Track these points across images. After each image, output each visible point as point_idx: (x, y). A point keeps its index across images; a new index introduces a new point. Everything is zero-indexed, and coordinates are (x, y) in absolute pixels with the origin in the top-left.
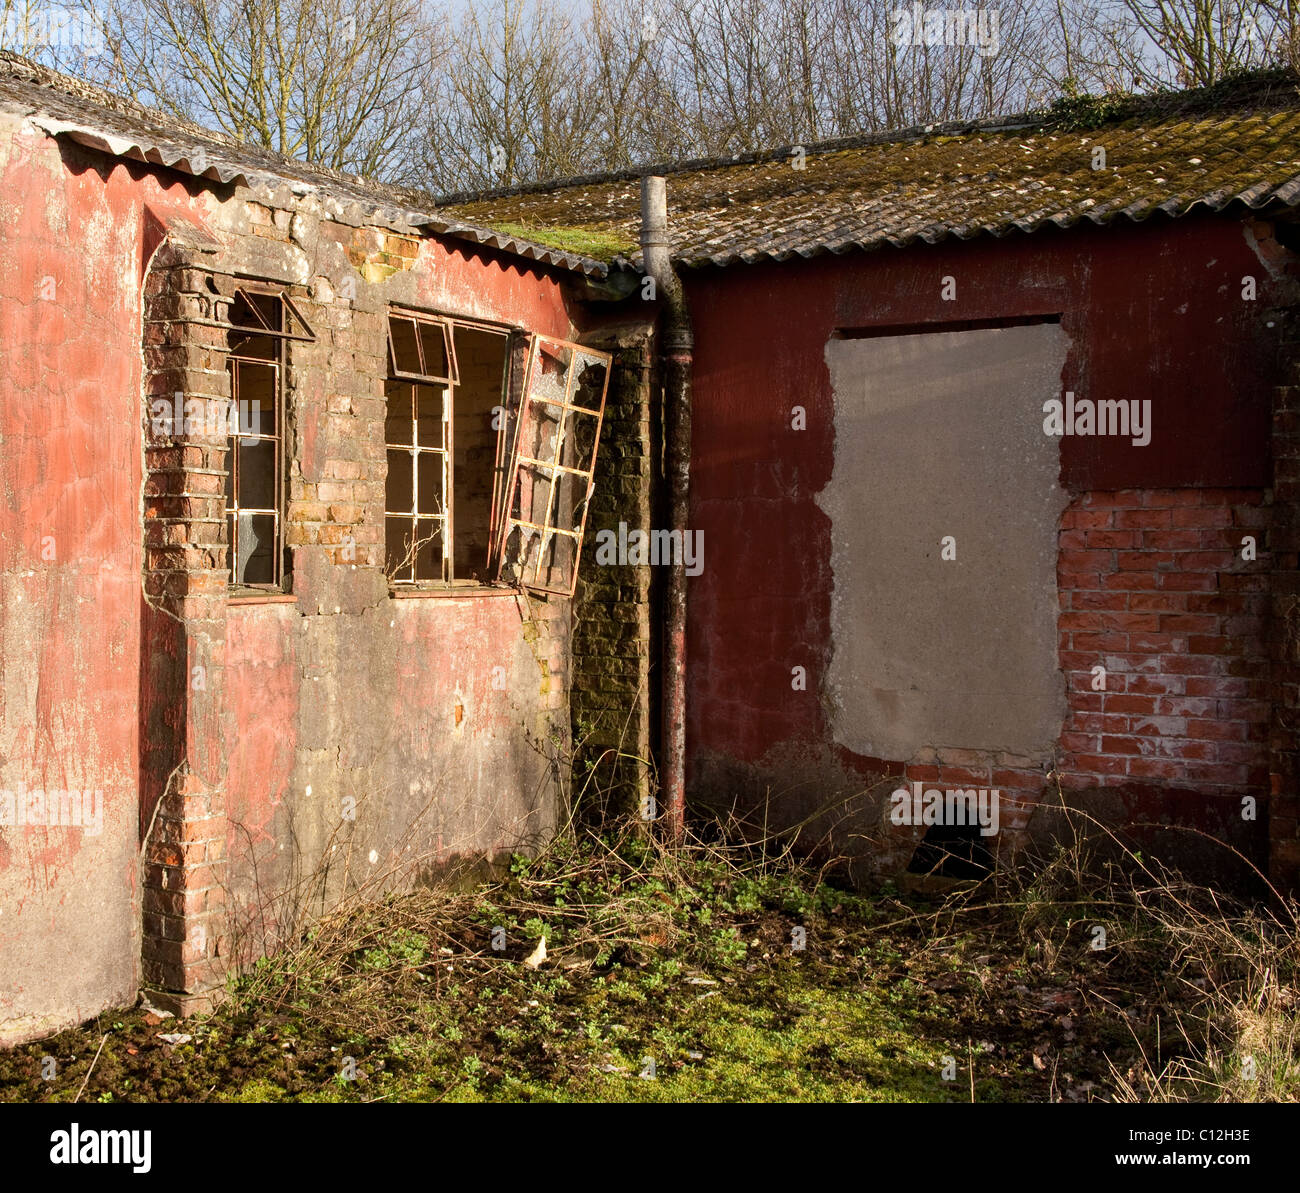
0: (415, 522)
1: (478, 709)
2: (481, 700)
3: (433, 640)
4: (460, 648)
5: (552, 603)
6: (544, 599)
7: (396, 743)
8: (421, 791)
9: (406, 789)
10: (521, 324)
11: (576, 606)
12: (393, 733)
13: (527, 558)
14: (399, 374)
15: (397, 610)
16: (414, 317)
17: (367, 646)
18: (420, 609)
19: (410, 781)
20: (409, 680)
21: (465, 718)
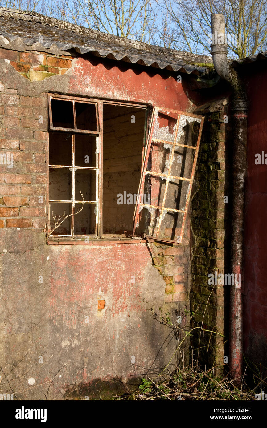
0: (73, 205)
1: (117, 302)
2: (119, 297)
3: (81, 267)
4: (102, 270)
5: (176, 247)
7: (51, 321)
8: (70, 346)
9: (59, 344)
10: (150, 102)
11: (192, 248)
12: (48, 316)
13: (155, 223)
14: (53, 128)
15: (52, 251)
16: (73, 100)
17: (27, 270)
18: (70, 250)
19: (62, 340)
21: (106, 307)
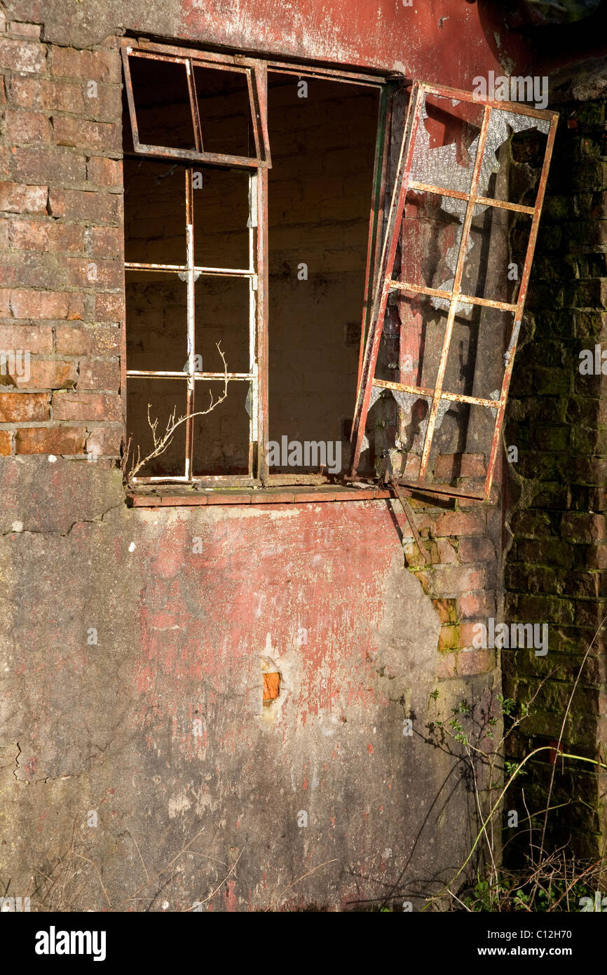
0: (191, 386)
1: (311, 678)
2: (317, 664)
3: (219, 572)
4: (272, 583)
5: (464, 510)
6: (450, 505)
7: (140, 738)
8: (190, 812)
9: (161, 807)
10: (399, 67)
11: (509, 515)
12: (133, 721)
13: (411, 440)
14: (141, 149)
15: (141, 526)
16: (187, 59)
17: (78, 583)
18: (191, 522)
19: (169, 795)
20: (166, 638)
21: (284, 694)
